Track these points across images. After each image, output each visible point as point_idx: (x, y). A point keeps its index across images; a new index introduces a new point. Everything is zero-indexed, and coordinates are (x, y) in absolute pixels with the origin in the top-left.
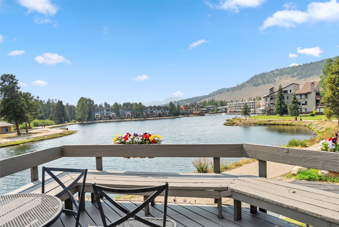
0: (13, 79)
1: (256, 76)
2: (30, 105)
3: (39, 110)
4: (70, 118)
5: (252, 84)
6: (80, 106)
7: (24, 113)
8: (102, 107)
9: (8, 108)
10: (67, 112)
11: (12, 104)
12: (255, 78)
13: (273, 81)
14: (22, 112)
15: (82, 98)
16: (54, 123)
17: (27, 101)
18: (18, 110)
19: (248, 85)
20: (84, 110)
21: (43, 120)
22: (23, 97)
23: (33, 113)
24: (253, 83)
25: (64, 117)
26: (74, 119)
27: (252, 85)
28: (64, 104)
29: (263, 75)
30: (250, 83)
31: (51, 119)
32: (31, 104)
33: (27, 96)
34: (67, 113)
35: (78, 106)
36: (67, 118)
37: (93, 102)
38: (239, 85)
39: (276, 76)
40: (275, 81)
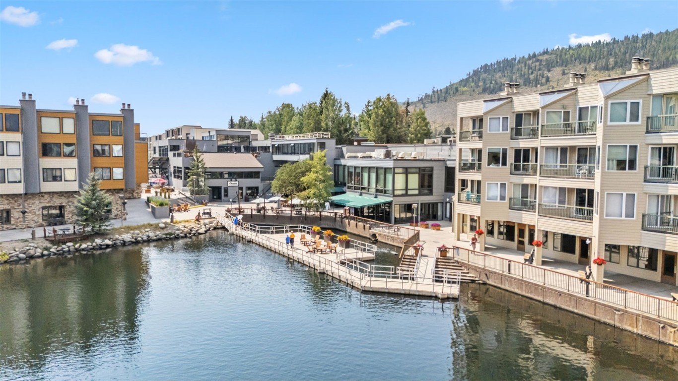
1: (486, 68)
5: (478, 86)
12: (485, 72)
13: (544, 80)
19: (465, 89)
24: (481, 84)
27: (480, 89)
29: (507, 65)
30: (473, 84)
38: (441, 90)
39: (550, 66)
40: (548, 80)
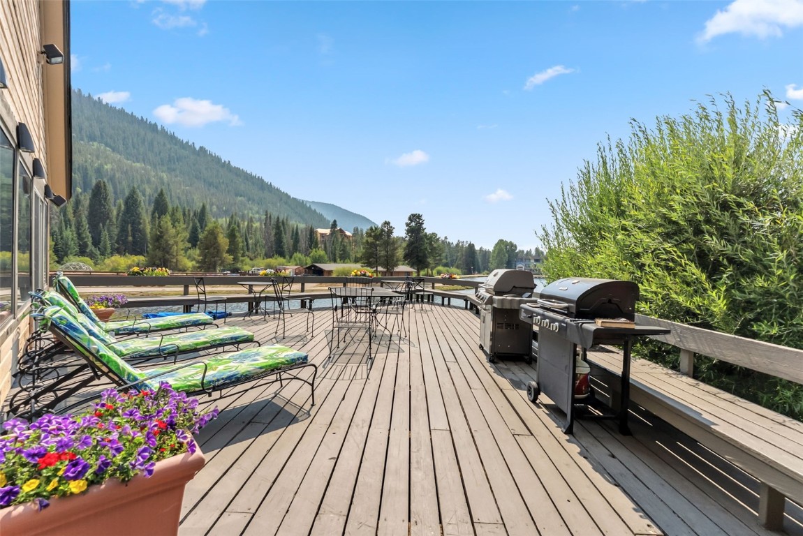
0: (420, 219)
2: (433, 249)
3: (444, 255)
4: (482, 267)
6: (496, 253)
7: (427, 257)
8: (531, 255)
9: (412, 251)
10: (479, 258)
11: (416, 247)
14: (425, 257)
15: (501, 241)
16: (460, 273)
17: (431, 244)
18: (421, 254)
20: (501, 258)
21: (448, 268)
22: (428, 239)
23: (437, 258)
25: (473, 265)
26: (487, 270)
28: (477, 248)
31: (457, 267)
32: (435, 248)
33: (432, 238)
34: (480, 260)
35: (494, 251)
36: (479, 267)
37: (516, 247)
